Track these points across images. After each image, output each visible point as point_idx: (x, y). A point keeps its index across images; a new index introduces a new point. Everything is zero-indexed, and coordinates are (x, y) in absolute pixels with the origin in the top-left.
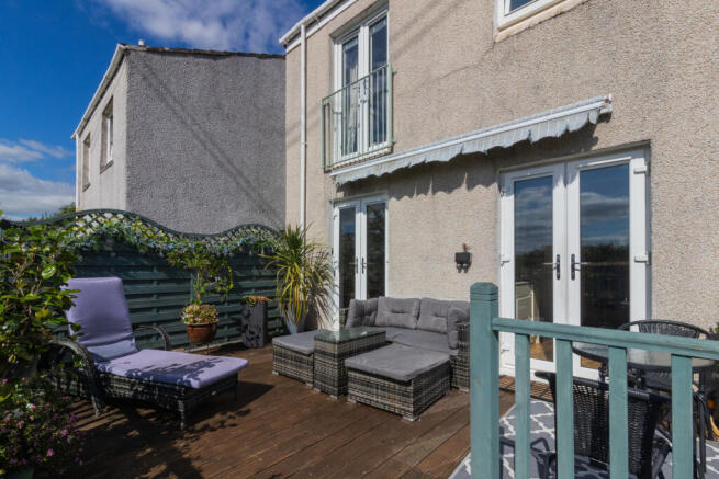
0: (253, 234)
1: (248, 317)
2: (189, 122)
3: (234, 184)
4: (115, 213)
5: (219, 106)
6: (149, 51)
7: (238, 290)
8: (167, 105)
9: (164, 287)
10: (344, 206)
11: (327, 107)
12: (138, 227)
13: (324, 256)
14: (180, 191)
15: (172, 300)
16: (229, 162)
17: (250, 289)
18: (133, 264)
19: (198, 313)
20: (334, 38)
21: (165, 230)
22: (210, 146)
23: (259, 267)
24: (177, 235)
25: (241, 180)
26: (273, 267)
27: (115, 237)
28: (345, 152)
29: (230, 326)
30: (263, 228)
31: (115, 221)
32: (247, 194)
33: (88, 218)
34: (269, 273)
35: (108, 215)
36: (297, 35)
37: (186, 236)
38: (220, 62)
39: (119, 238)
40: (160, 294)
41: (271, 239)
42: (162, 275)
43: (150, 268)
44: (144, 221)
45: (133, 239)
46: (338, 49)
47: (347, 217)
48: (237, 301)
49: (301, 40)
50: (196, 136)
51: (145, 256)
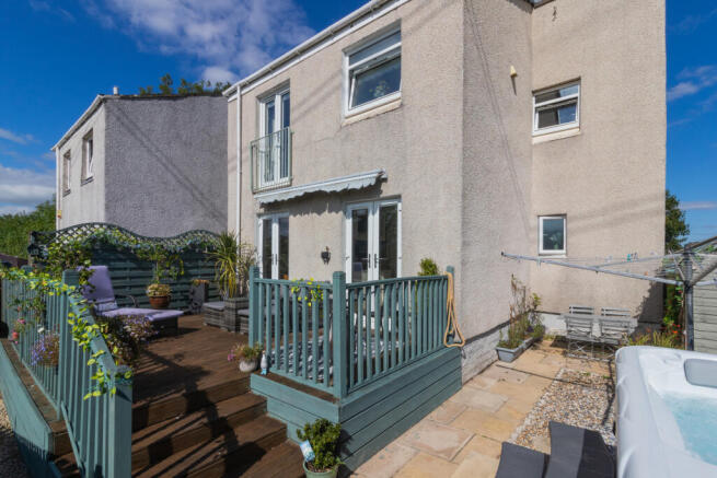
0: (199, 237)
1: (193, 293)
2: (153, 149)
3: (189, 196)
4: (101, 225)
5: (178, 136)
6: (122, 98)
7: (188, 276)
8: (136, 138)
9: (134, 273)
10: (265, 218)
11: (254, 147)
12: (116, 234)
13: (251, 253)
14: (146, 202)
15: (139, 282)
16: (187, 179)
17: (197, 275)
18: (112, 257)
19: (157, 289)
20: (260, 98)
21: (135, 235)
22: (170, 167)
23: (203, 260)
24: (143, 238)
25: (196, 193)
26: (214, 259)
27: (102, 240)
28: (267, 179)
29: (182, 300)
30: (207, 232)
31: (101, 230)
32: (202, 203)
33: (84, 229)
34: (210, 264)
35: (97, 226)
36: (234, 92)
37: (149, 239)
38: (179, 102)
39: (105, 241)
40: (131, 278)
41: (213, 240)
42: (133, 265)
43: (125, 261)
44: (121, 229)
45: (114, 242)
46: (262, 106)
47: (267, 225)
48: (185, 283)
49: (237, 95)
50: (158, 160)
51: (121, 252)
